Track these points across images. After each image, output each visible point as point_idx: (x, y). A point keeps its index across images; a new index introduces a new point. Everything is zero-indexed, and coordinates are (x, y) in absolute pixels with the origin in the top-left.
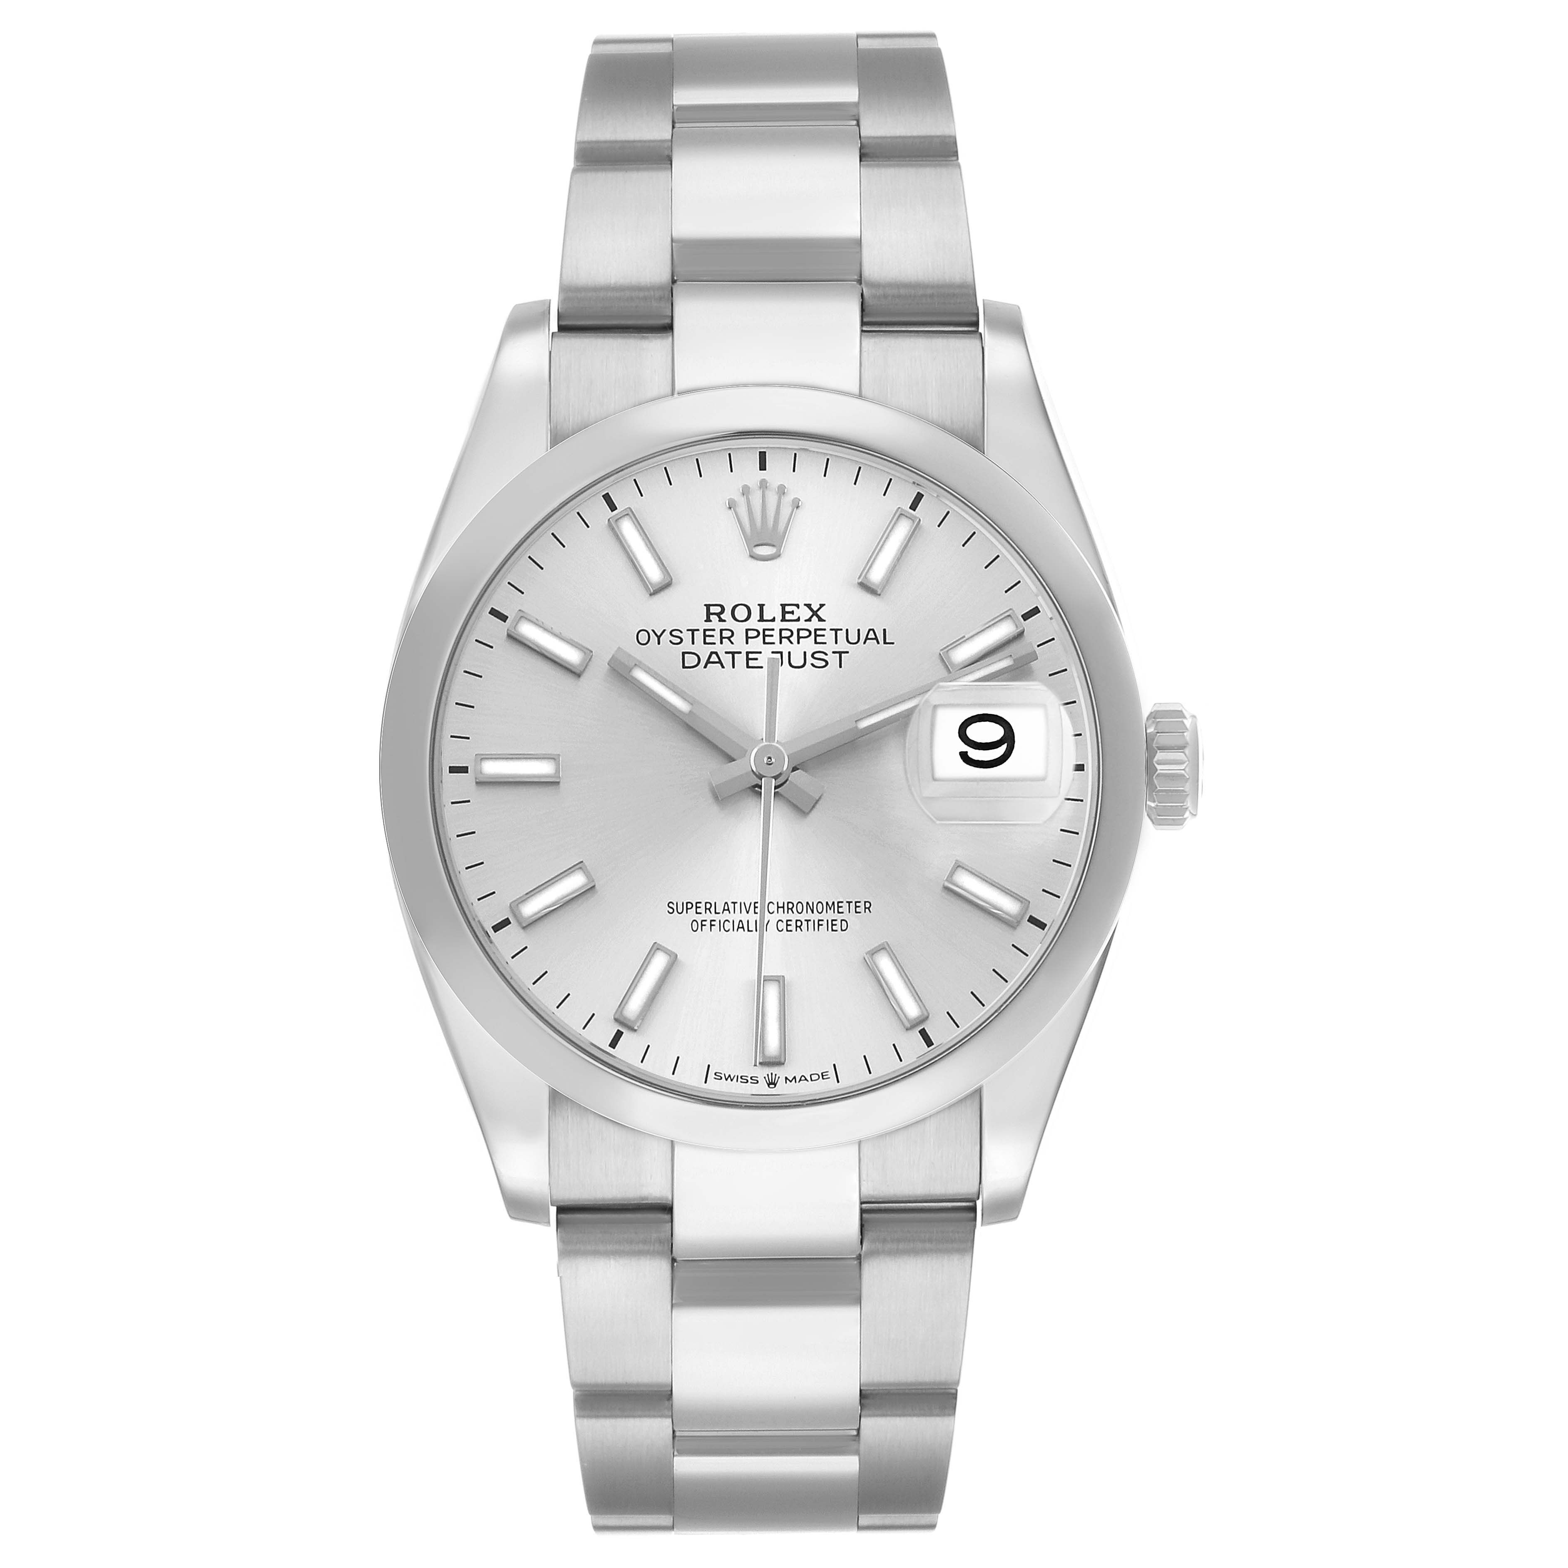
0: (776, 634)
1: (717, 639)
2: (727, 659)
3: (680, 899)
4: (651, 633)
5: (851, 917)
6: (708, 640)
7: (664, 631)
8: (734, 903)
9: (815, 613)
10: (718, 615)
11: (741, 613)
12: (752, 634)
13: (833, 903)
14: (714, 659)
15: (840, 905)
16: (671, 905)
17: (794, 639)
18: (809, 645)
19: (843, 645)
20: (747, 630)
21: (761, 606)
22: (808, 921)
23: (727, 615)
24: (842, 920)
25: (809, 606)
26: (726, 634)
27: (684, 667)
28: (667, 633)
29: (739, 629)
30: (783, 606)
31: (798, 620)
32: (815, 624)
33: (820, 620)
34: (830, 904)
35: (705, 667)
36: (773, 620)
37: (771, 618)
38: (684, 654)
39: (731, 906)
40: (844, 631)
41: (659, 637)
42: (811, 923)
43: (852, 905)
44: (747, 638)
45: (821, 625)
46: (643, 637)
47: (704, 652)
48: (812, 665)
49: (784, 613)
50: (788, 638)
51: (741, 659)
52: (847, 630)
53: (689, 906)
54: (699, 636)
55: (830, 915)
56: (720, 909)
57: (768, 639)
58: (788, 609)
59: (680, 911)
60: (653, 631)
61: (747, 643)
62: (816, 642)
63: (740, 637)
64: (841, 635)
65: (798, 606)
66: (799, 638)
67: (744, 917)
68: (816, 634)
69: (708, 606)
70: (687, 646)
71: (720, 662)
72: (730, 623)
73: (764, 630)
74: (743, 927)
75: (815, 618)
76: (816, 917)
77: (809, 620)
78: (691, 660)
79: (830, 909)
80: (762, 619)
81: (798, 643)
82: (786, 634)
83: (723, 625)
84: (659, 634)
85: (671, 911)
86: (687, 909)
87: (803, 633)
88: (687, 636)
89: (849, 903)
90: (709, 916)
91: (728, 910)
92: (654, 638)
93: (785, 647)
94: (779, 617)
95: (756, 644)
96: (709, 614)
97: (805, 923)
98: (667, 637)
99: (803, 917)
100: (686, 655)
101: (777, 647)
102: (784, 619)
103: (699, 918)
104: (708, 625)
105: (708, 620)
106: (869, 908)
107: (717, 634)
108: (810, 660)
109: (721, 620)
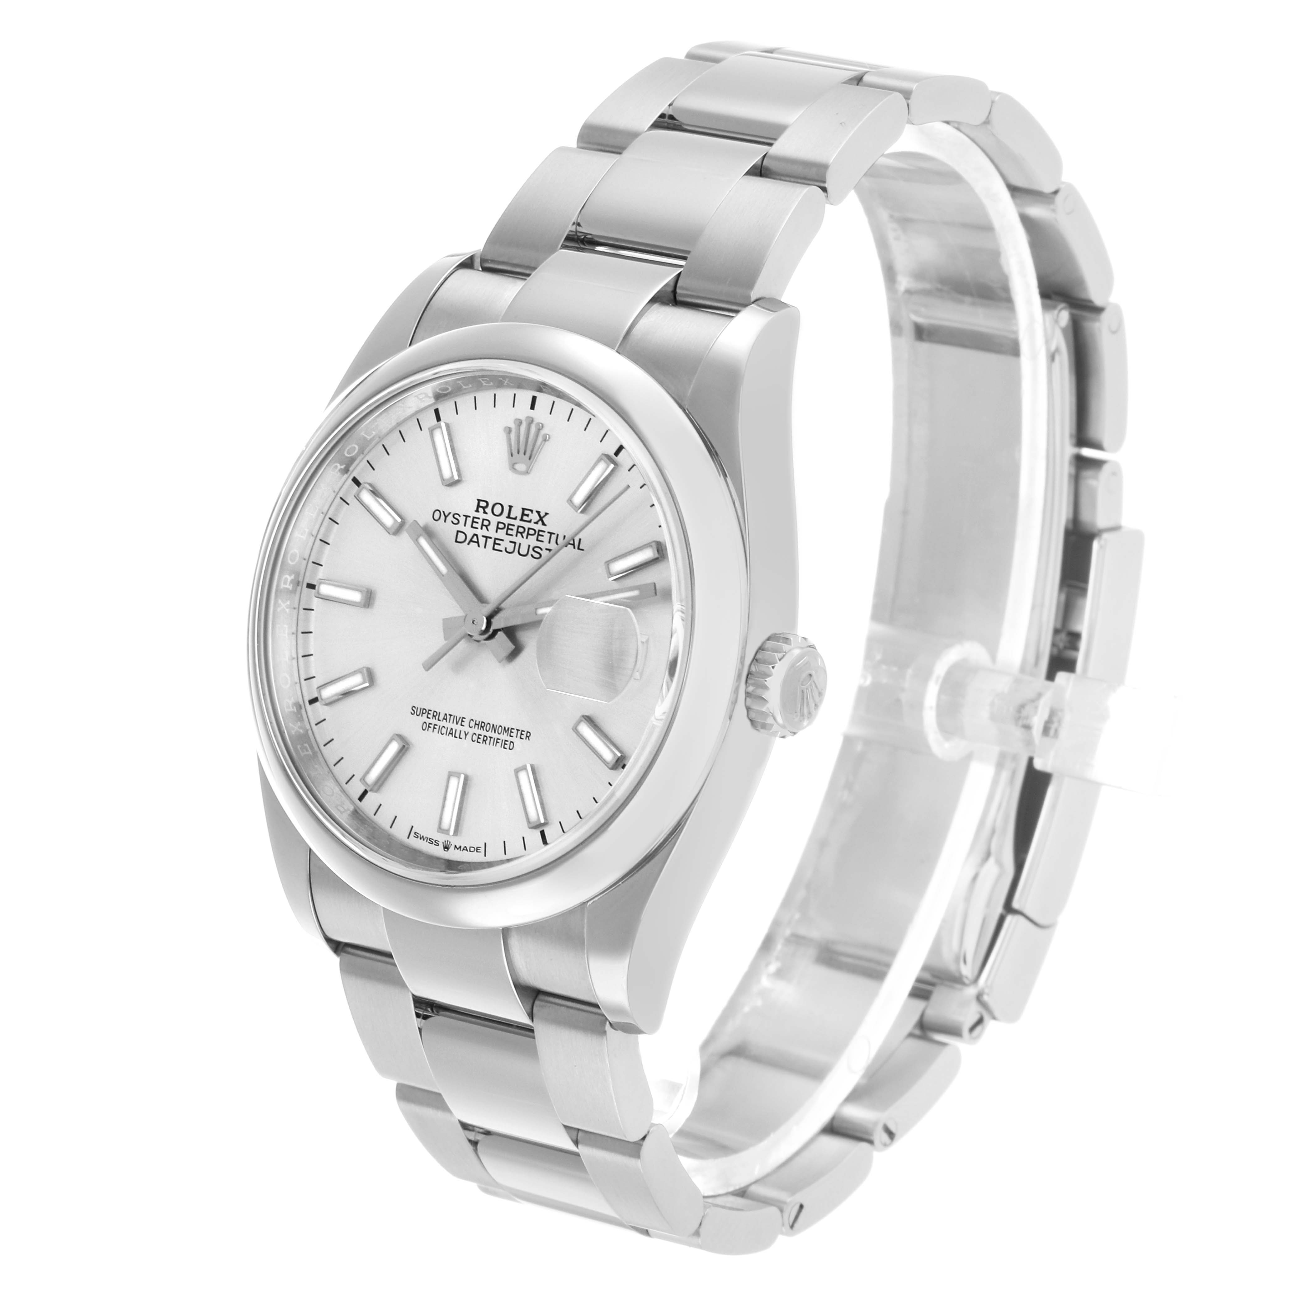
0: (515, 528)
1: (479, 526)
2: (482, 541)
3: (420, 705)
4: (442, 513)
5: (517, 741)
6: (475, 525)
7: (450, 513)
8: (451, 715)
9: (541, 519)
10: (484, 508)
11: (498, 510)
12: (501, 526)
13: (508, 729)
14: (474, 540)
15: (512, 730)
16: (414, 708)
17: (525, 535)
18: (532, 541)
19: (553, 546)
20: (499, 523)
21: (511, 507)
22: (491, 738)
23: (488, 510)
24: (511, 742)
25: (538, 512)
26: (486, 523)
27: (456, 541)
28: (451, 516)
29: (494, 520)
30: (524, 509)
31: (530, 521)
32: (539, 527)
33: (544, 524)
34: (507, 729)
35: (468, 544)
36: (515, 519)
37: (514, 517)
38: (458, 532)
39: (448, 717)
40: (556, 535)
41: (446, 517)
42: (492, 740)
43: (519, 732)
44: (498, 528)
45: (543, 528)
46: (437, 515)
47: (470, 532)
48: (532, 556)
49: (523, 514)
50: (521, 533)
51: (490, 542)
52: (558, 535)
53: (424, 711)
54: (469, 520)
55: (504, 737)
56: (441, 718)
57: (510, 532)
58: (526, 512)
59: (418, 714)
60: (444, 512)
61: (497, 532)
62: (537, 540)
63: (493, 527)
64: (554, 537)
65: (532, 511)
66: (528, 534)
67: (455, 726)
68: (539, 533)
69: (479, 501)
70: (460, 527)
71: (478, 542)
72: (489, 516)
73: (509, 524)
74: (452, 734)
75: (540, 523)
76: (496, 736)
77: (536, 523)
78: (461, 537)
79: (506, 732)
80: (509, 517)
81: (527, 538)
82: (521, 530)
83: (485, 516)
84: (446, 515)
85: (413, 712)
86: (423, 713)
87: (531, 532)
88: (462, 519)
89: (518, 730)
90: (434, 721)
91: (446, 719)
92: (443, 517)
93: (519, 539)
94: (519, 517)
95: (502, 534)
96: (478, 506)
97: (489, 739)
98: (450, 518)
99: (489, 734)
100: (459, 534)
101: (513, 539)
102: (522, 520)
103: (428, 721)
104: (476, 515)
105: (477, 511)
106: (528, 737)
107: (480, 521)
108: (531, 552)
109: (485, 512)
